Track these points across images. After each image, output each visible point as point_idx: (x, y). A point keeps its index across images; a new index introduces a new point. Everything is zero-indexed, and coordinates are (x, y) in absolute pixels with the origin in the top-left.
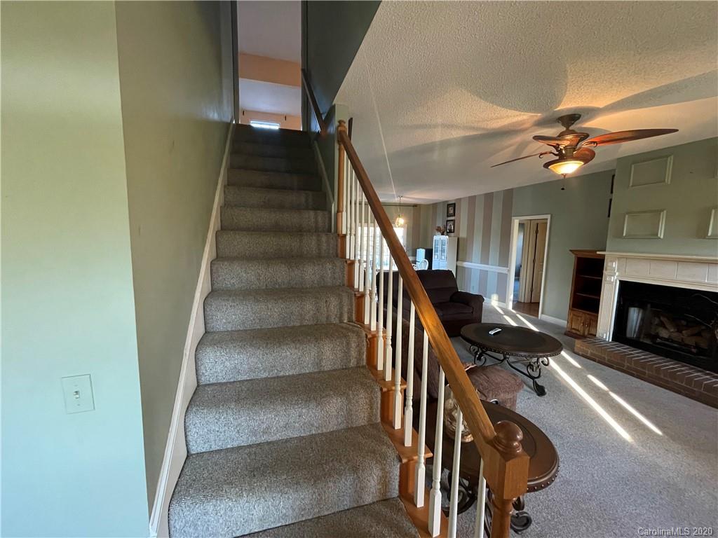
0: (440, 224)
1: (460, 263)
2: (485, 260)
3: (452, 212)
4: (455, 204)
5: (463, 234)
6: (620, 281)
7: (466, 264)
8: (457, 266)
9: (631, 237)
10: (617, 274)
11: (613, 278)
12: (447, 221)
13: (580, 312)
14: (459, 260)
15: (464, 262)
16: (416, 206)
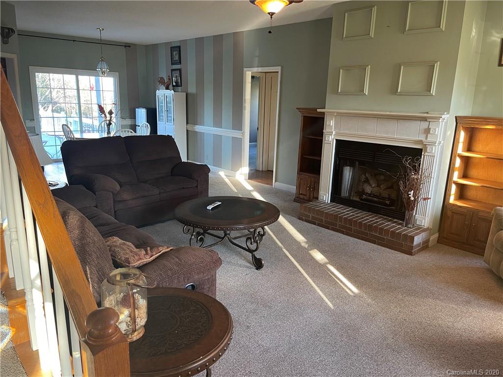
0: (164, 74)
1: (190, 127)
2: (218, 123)
3: (176, 58)
4: (179, 47)
5: (192, 89)
6: (336, 140)
7: (198, 128)
8: (187, 130)
9: (345, 93)
10: (334, 132)
11: (330, 137)
12: (172, 70)
13: (306, 175)
14: (189, 122)
15: (195, 124)
16: (130, 46)
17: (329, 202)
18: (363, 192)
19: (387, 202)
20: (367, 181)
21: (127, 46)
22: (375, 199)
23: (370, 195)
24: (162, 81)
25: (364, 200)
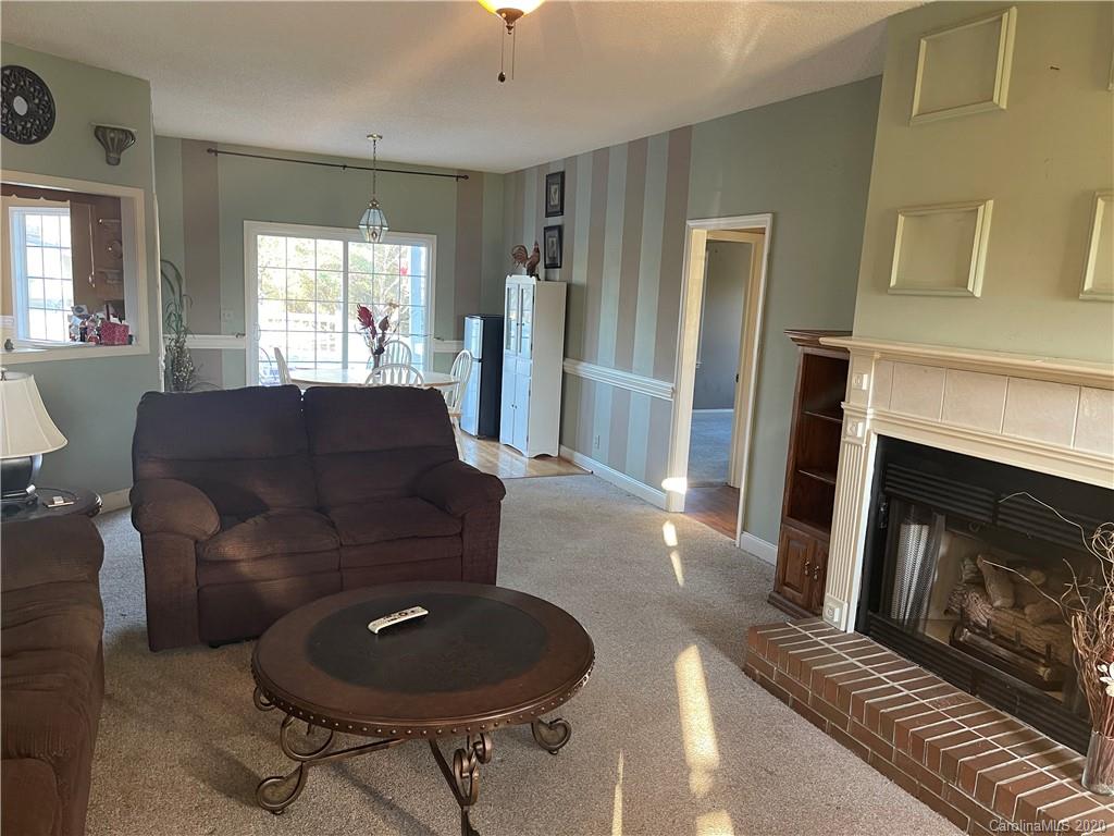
1: (570, 365)
2: (624, 360)
3: (555, 201)
4: (562, 175)
5: (579, 275)
6: (879, 436)
7: (586, 370)
8: (563, 372)
9: (906, 291)
10: (870, 411)
11: (860, 425)
12: (547, 229)
13: (803, 531)
14: (570, 353)
15: (580, 359)
16: (466, 177)
17: (851, 630)
18: (963, 620)
19: (1042, 671)
20: (979, 583)
21: (462, 176)
22: (1002, 652)
23: (985, 632)
24: (520, 255)
25: (963, 646)
